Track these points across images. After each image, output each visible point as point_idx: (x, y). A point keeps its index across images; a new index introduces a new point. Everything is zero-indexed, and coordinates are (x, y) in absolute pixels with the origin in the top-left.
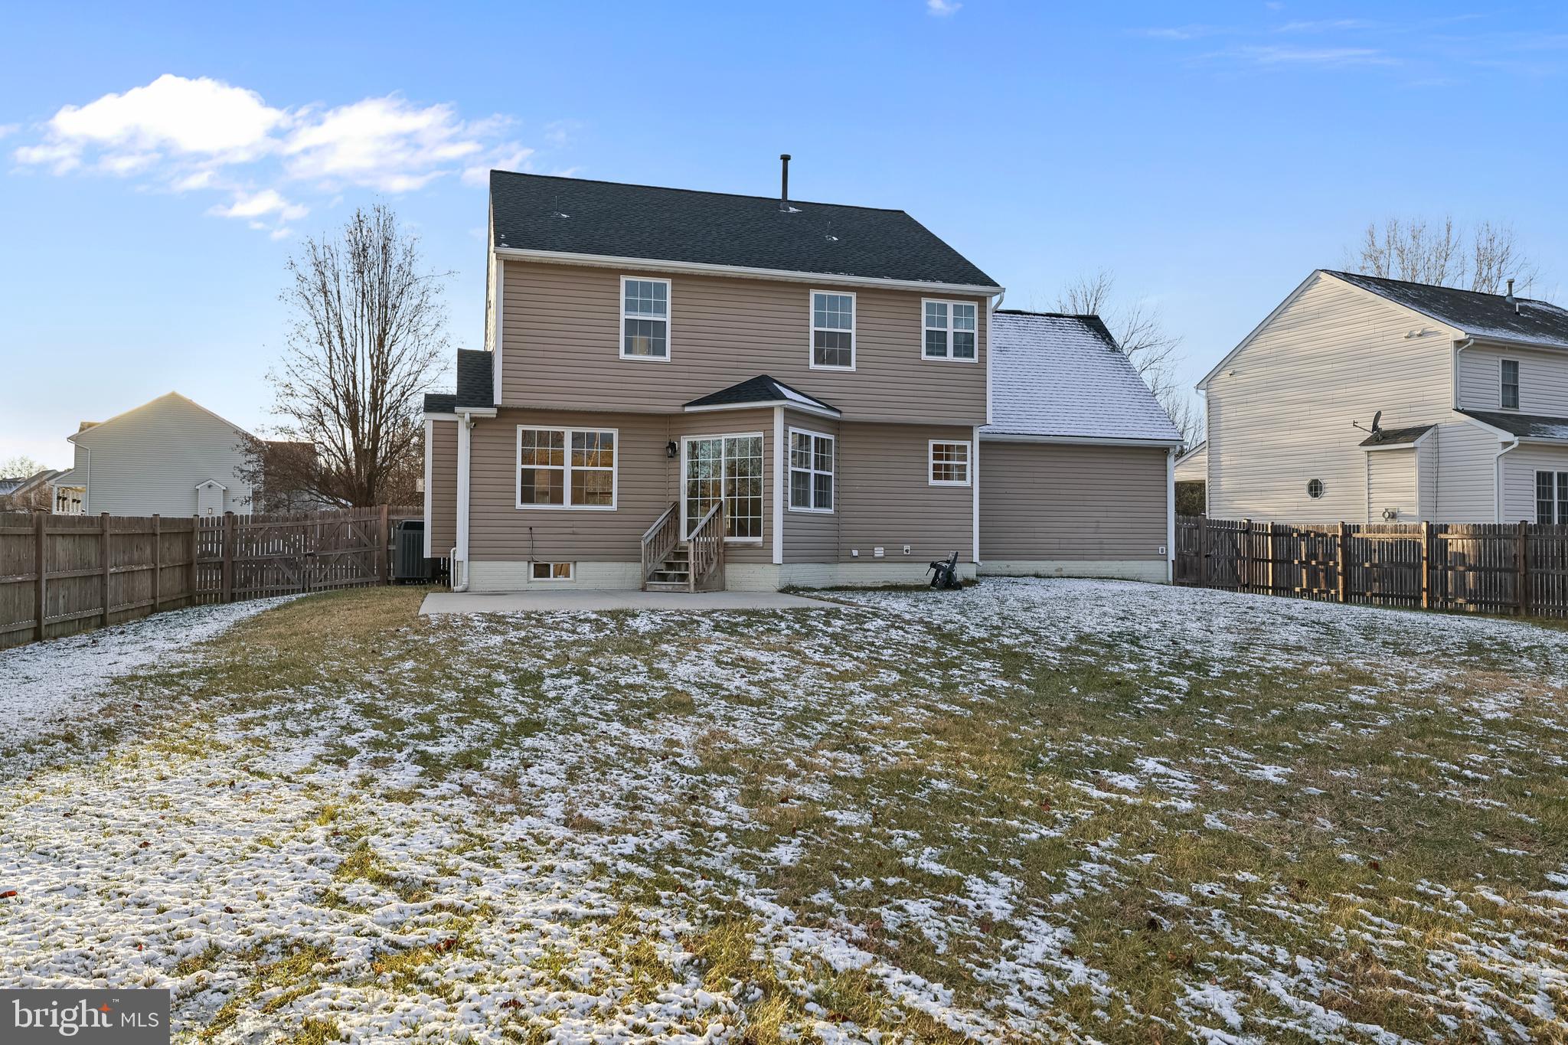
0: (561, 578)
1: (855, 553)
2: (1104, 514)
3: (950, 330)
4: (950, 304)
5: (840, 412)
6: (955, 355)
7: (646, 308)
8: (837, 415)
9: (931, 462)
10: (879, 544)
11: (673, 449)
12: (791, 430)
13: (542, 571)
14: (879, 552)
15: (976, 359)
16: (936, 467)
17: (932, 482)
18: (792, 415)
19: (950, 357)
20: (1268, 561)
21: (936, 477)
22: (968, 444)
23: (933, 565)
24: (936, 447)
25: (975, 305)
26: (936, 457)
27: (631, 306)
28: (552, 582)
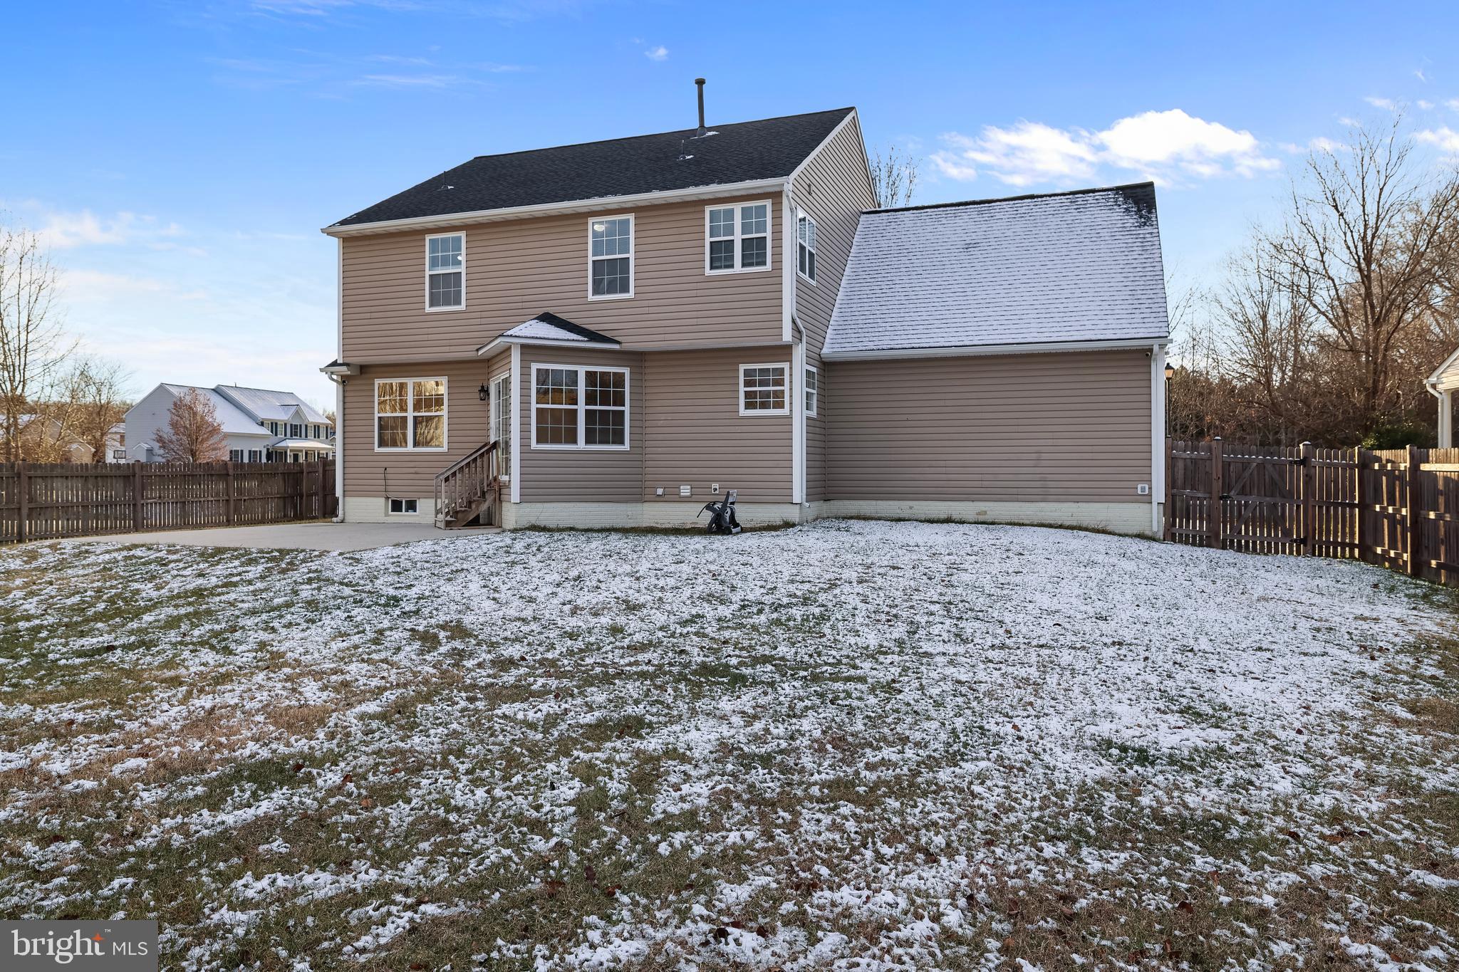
0: (411, 513)
1: (660, 491)
2: (1050, 442)
3: (738, 237)
4: (737, 208)
5: (618, 343)
6: (744, 265)
7: (445, 262)
8: (616, 347)
9: (742, 389)
10: (686, 481)
11: (485, 391)
12: (535, 367)
13: (396, 506)
14: (685, 490)
15: (768, 267)
16: (747, 394)
17: (743, 412)
18: (531, 351)
19: (738, 268)
20: (1352, 506)
21: (749, 406)
22: (786, 366)
23: (708, 508)
24: (747, 372)
25: (768, 203)
26: (747, 384)
27: (434, 263)
28: (405, 516)
